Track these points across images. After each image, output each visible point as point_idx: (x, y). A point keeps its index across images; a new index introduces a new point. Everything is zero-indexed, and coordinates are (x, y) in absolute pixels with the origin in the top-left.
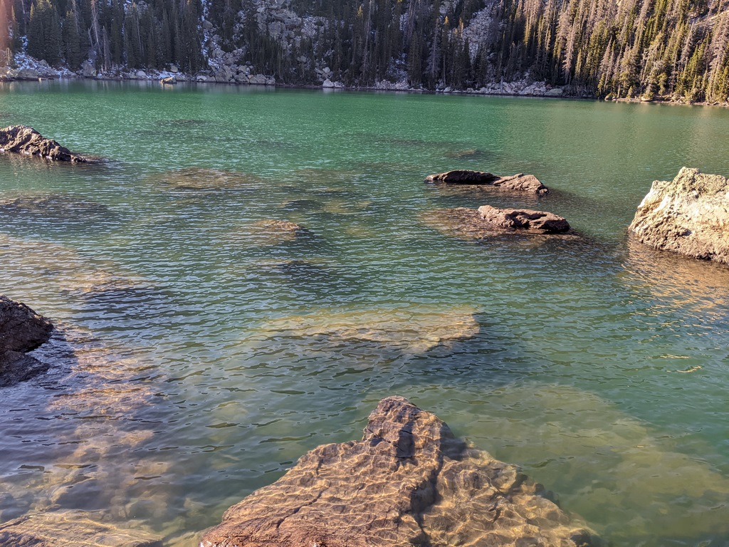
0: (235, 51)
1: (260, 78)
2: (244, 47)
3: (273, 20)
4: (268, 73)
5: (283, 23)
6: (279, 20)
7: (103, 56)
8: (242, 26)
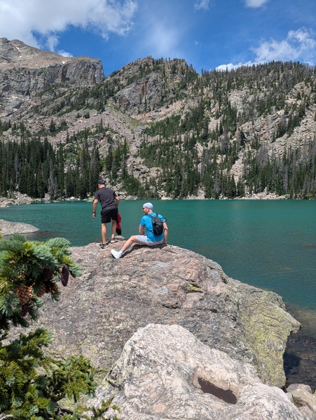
0: (117, 185)
2: (122, 183)
3: (135, 170)
4: (134, 195)
5: (140, 171)
8: (120, 173)
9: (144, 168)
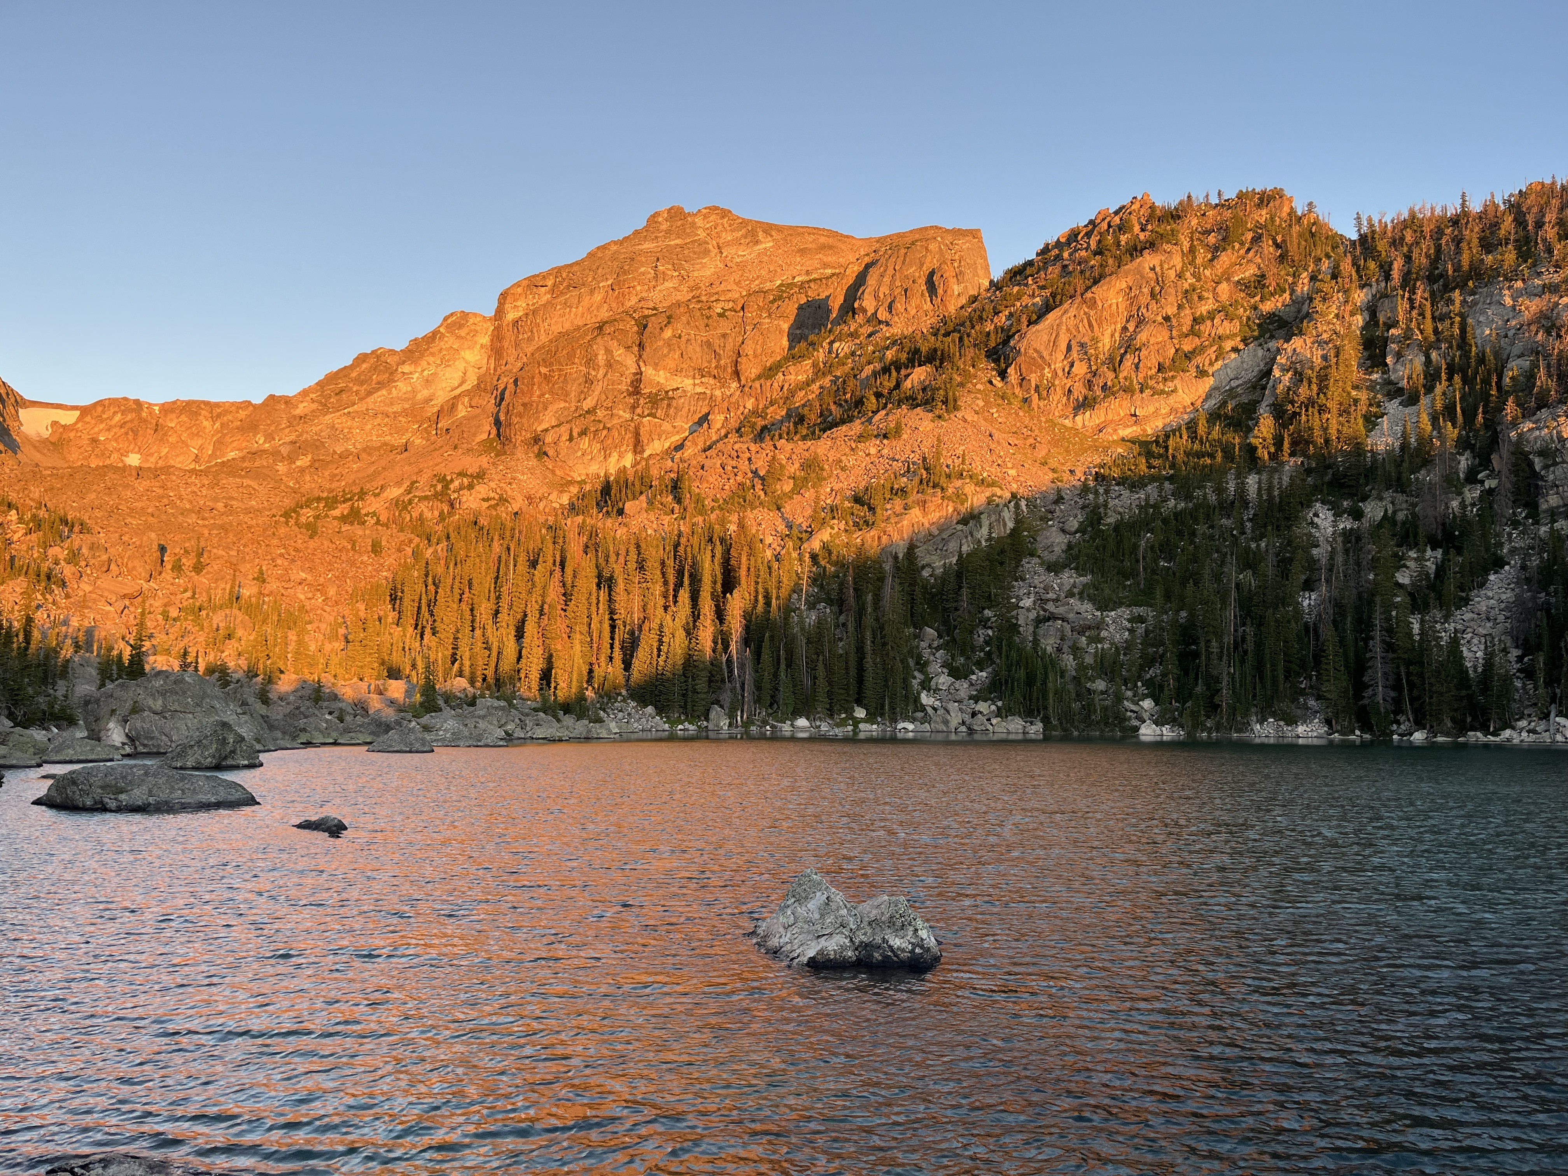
0: (974, 677)
1: (1015, 725)
2: (990, 669)
3: (1049, 619)
4: (1029, 714)
5: (1065, 624)
6: (1059, 619)
7: (743, 696)
8: (990, 632)
9: (1087, 610)
